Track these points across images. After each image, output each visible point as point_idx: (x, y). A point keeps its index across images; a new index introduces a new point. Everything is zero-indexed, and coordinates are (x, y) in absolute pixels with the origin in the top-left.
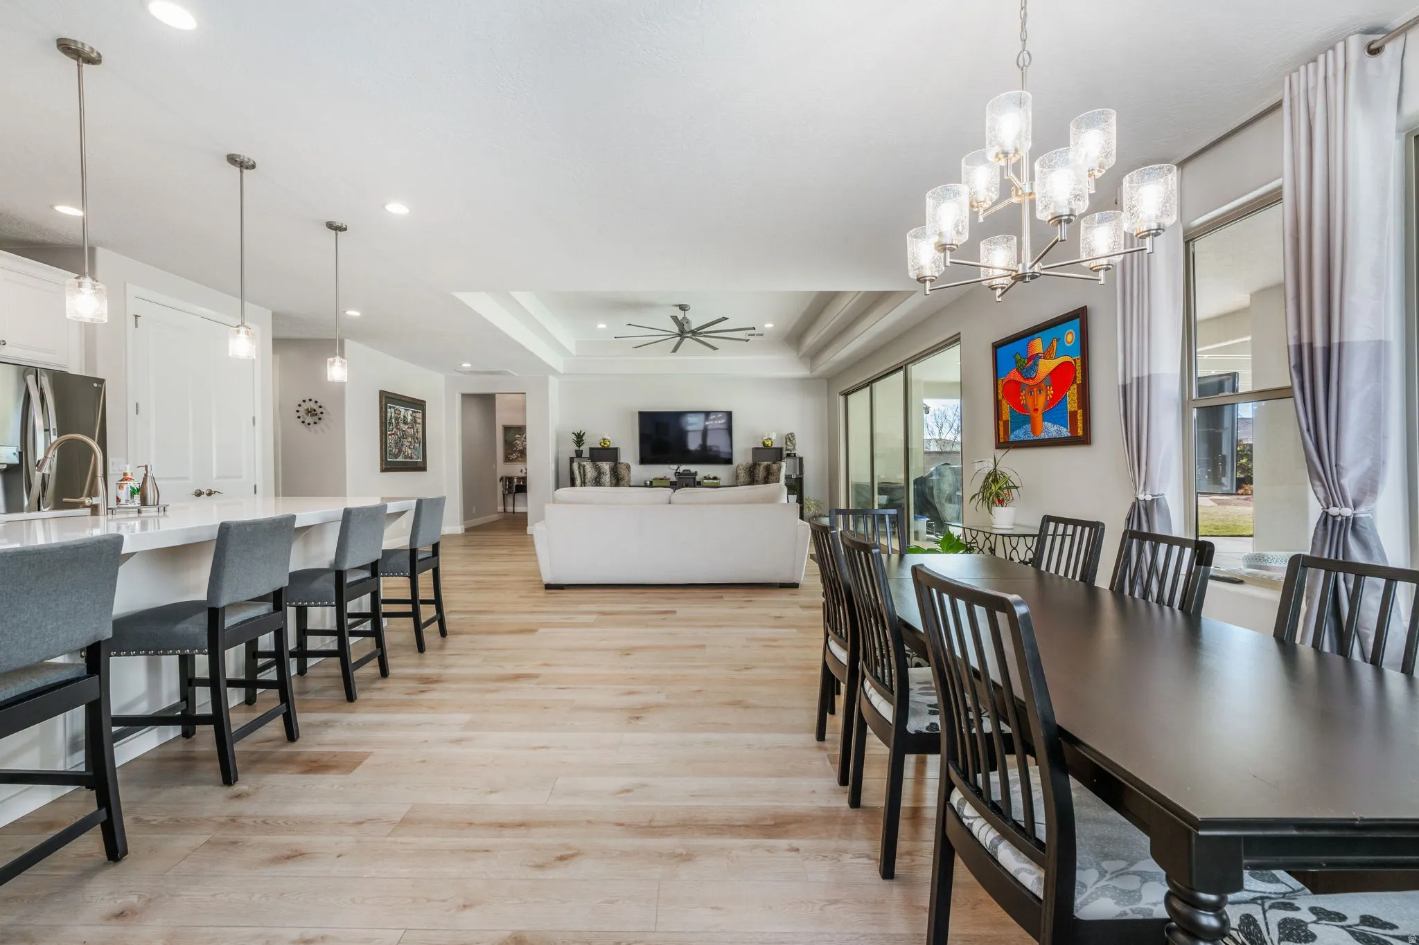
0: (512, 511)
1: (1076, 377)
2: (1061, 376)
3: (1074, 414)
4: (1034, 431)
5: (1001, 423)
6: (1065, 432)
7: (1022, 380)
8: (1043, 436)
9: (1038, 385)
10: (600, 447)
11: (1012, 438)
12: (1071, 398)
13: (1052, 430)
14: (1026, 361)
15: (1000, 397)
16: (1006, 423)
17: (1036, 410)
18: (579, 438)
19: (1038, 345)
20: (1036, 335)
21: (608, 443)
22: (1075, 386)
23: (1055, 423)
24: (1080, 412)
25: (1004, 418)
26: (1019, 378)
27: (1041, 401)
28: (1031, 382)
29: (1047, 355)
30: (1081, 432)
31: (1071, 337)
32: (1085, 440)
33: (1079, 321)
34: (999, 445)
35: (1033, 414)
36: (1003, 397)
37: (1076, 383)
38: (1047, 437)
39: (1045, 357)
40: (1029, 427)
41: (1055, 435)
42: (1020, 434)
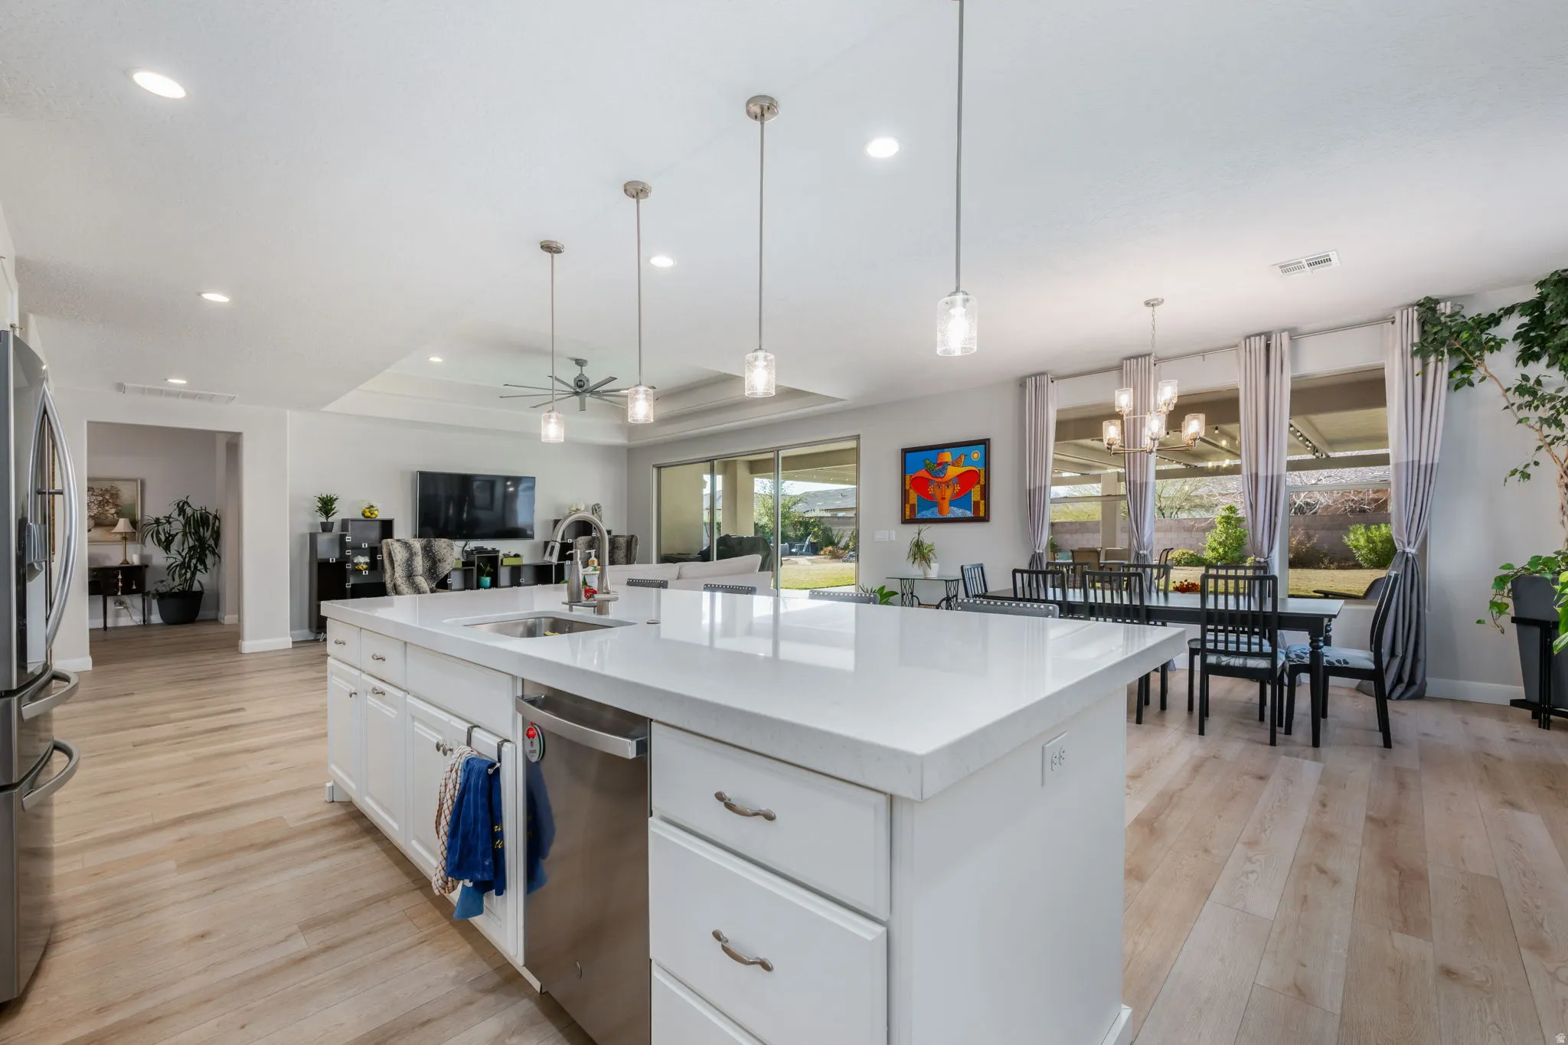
0: (101, 626)
1: (979, 480)
2: (967, 479)
3: (977, 504)
4: (940, 512)
5: (908, 506)
6: (969, 514)
7: (931, 478)
8: (949, 516)
9: (946, 482)
10: (362, 518)
11: (918, 516)
12: (975, 494)
13: (958, 512)
14: (936, 465)
15: (907, 487)
16: (913, 507)
17: (943, 498)
18: (327, 505)
19: (948, 456)
20: (946, 450)
21: (376, 512)
22: (978, 486)
23: (960, 508)
24: (982, 502)
25: (911, 502)
26: (926, 475)
27: (949, 493)
29: (955, 464)
30: (982, 514)
31: (976, 455)
32: (985, 519)
33: (985, 447)
34: (904, 521)
35: (941, 501)
36: (911, 488)
37: (979, 483)
38: (952, 516)
39: (953, 465)
40: (936, 509)
41: (960, 515)
42: (927, 514)
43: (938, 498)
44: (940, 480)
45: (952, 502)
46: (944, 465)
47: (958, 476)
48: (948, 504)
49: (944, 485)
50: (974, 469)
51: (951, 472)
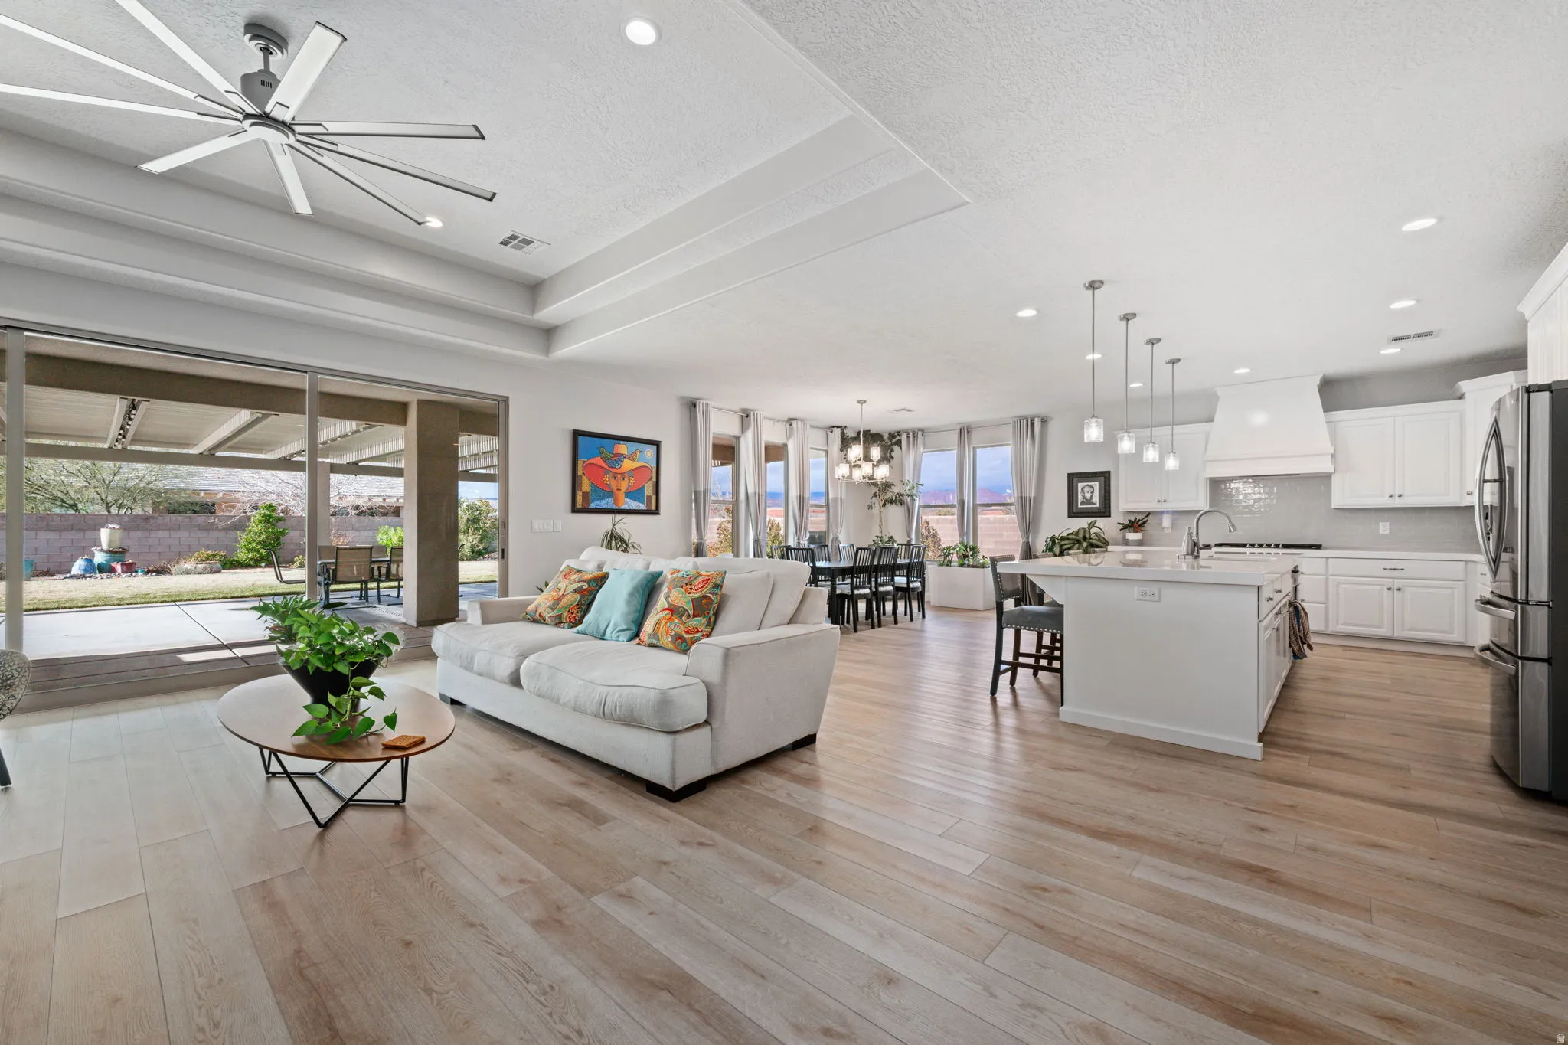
1: (651, 476)
2: (641, 474)
4: (616, 502)
5: (579, 493)
6: (643, 507)
7: (605, 467)
8: (624, 507)
9: (622, 474)
11: (592, 505)
12: (648, 488)
13: (633, 505)
15: (580, 473)
16: (585, 495)
17: (619, 490)
19: (623, 448)
20: (622, 442)
22: (650, 481)
23: (635, 500)
24: (654, 496)
25: (584, 490)
26: (602, 464)
28: (615, 470)
29: (631, 457)
30: (654, 508)
31: (649, 454)
32: (657, 511)
33: (655, 446)
34: (575, 510)
35: (617, 492)
36: (584, 474)
37: (651, 479)
38: (627, 508)
39: (628, 458)
40: (611, 500)
41: (635, 508)
42: (603, 504)
43: (614, 489)
44: (616, 471)
45: (628, 495)
46: (620, 457)
47: (633, 470)
48: (624, 496)
49: (619, 476)
50: (647, 465)
51: (628, 465)
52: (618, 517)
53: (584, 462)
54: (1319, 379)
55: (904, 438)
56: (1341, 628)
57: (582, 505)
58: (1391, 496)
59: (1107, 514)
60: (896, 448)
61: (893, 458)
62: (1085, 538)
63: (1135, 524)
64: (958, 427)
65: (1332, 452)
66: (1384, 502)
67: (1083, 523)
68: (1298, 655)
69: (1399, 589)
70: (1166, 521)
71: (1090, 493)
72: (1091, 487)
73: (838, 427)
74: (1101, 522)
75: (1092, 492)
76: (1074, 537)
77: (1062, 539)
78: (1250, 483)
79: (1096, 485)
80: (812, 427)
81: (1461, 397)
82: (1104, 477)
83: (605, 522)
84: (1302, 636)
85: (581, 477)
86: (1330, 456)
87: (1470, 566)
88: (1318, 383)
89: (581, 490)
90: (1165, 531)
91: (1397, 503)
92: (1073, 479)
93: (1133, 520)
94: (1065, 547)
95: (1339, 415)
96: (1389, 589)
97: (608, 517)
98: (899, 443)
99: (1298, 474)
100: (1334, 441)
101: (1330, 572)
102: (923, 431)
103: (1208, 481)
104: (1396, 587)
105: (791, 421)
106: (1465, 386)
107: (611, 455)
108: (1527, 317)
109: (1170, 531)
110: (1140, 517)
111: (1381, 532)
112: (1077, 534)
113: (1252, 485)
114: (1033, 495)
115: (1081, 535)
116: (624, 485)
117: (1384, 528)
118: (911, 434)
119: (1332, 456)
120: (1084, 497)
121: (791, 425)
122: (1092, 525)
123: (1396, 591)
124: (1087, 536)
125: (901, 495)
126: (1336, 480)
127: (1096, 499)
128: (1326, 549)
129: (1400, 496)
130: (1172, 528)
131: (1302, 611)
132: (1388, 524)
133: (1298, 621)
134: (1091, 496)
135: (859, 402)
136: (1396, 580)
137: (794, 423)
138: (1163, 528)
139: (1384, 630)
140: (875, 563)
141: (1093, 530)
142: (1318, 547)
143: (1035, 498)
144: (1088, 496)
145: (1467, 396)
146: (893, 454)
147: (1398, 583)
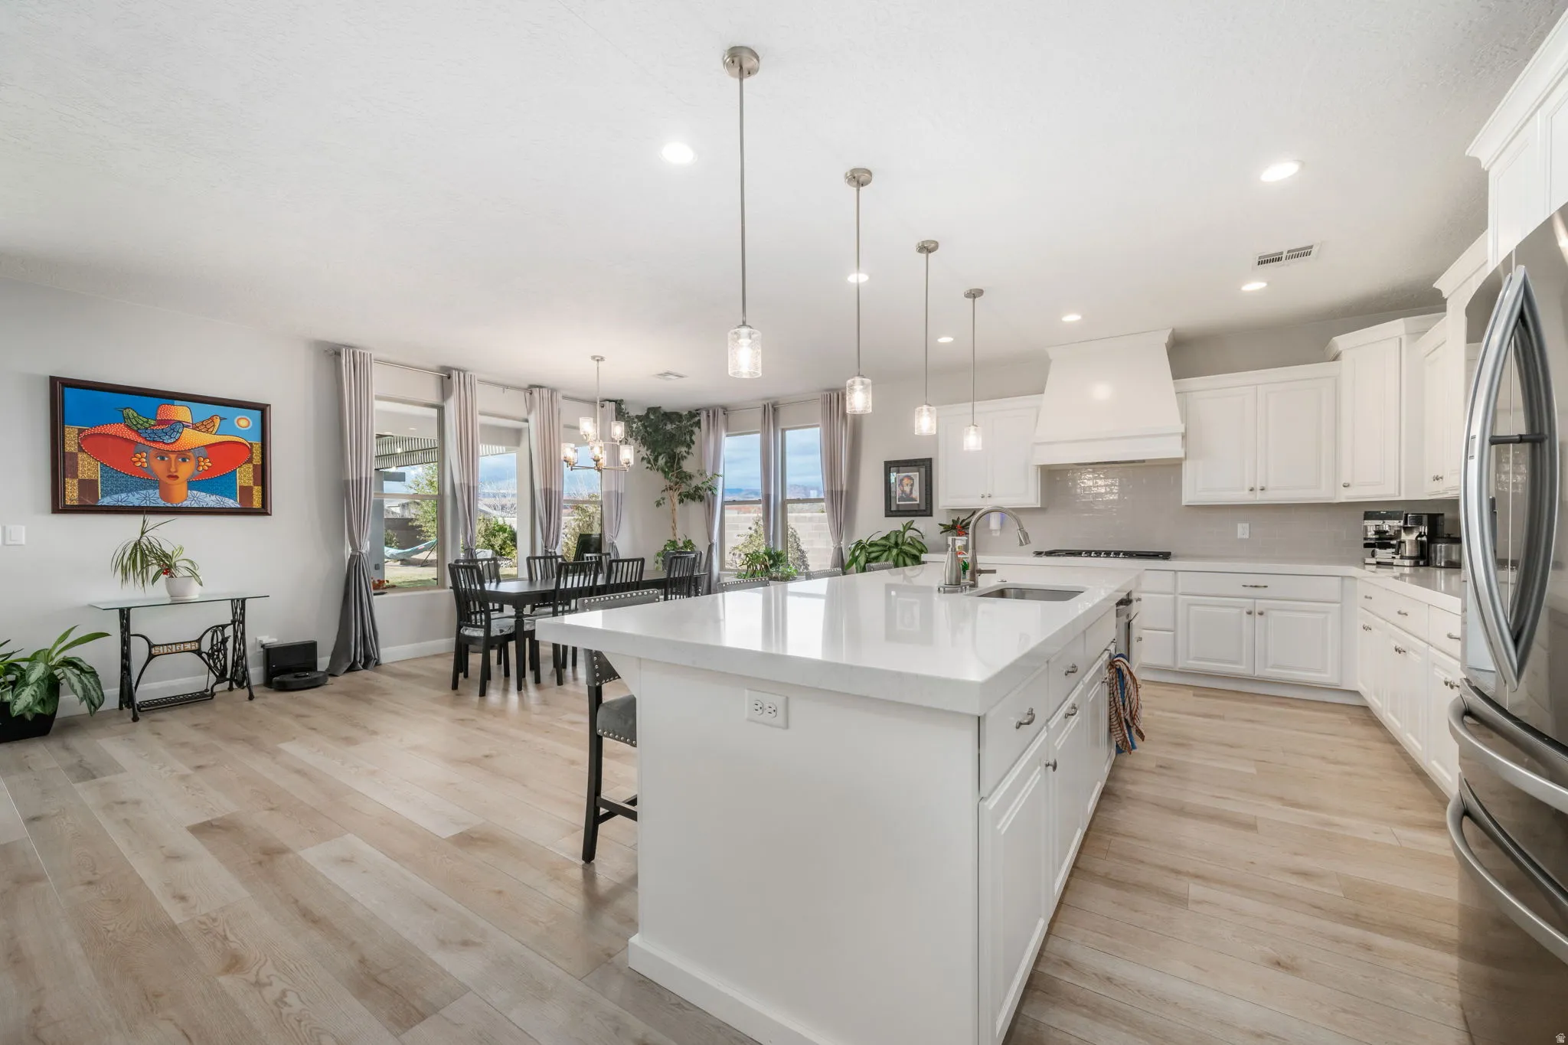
1: (249, 458)
3: (246, 492)
4: (165, 496)
6: (230, 503)
7: (139, 441)
8: (186, 504)
9: (180, 453)
11: (106, 501)
12: (243, 475)
13: (206, 500)
14: (149, 423)
15: (70, 448)
16: (87, 484)
17: (172, 477)
19: (182, 412)
20: (177, 402)
22: (250, 464)
23: (212, 494)
24: (256, 488)
25: (83, 476)
28: (162, 447)
29: (202, 427)
30: (257, 504)
31: (239, 423)
32: (264, 511)
33: (258, 413)
34: (59, 506)
35: (169, 481)
36: (81, 450)
37: (250, 461)
38: (196, 506)
39: (195, 428)
40: (154, 493)
41: (212, 505)
42: (131, 499)
44: (165, 448)
45: (192, 485)
46: (174, 426)
47: (207, 447)
48: (185, 485)
49: (173, 456)
50: (241, 440)
51: (192, 438)
52: (153, 520)
53: (81, 431)
54: (1168, 336)
55: (703, 417)
56: (1193, 664)
57: (80, 499)
58: (1252, 490)
59: (929, 512)
60: (696, 430)
61: (693, 443)
62: (897, 544)
63: (957, 527)
64: (760, 404)
65: (1183, 431)
66: (1243, 497)
67: (897, 523)
68: (1124, 748)
69: (1261, 614)
70: (994, 521)
71: (909, 486)
72: (909, 478)
73: (610, 401)
74: (920, 523)
75: (912, 485)
76: (883, 542)
77: (871, 545)
78: (1089, 473)
79: (915, 475)
80: (564, 397)
81: (1336, 358)
82: (925, 466)
83: (128, 527)
84: (1128, 717)
85: (74, 456)
86: (1180, 438)
87: (1347, 582)
88: (1166, 340)
89: (75, 475)
90: (994, 534)
91: (1259, 498)
92: (890, 466)
93: (956, 519)
94: (873, 555)
95: (1194, 383)
96: (1249, 613)
97: (137, 520)
98: (698, 424)
99: (1144, 461)
100: (1185, 415)
101: (1180, 590)
102: (725, 410)
103: (1039, 469)
104: (1258, 610)
105: (531, 388)
106: (1342, 342)
107: (153, 422)
108: (1484, 165)
109: (998, 534)
110: (963, 517)
111: (1239, 536)
112: (887, 538)
113: (1091, 476)
114: (844, 489)
115: (893, 540)
116: (186, 470)
117: (1243, 530)
118: (711, 412)
119: (1183, 437)
120: (903, 492)
121: (531, 394)
122: (908, 527)
123: (1257, 616)
124: (900, 541)
125: (697, 488)
126: (1187, 469)
127: (916, 494)
128: (1176, 557)
129: (1262, 490)
130: (1001, 530)
131: (1128, 677)
132: (1248, 525)
133: (1123, 693)
134: (911, 490)
135: (593, 358)
136: (1257, 601)
137: (536, 392)
138: (991, 531)
139: (1243, 667)
140: (672, 576)
141: (909, 533)
142: (1166, 556)
143: (847, 492)
144: (907, 489)
145: (1343, 356)
146: (694, 438)
147: (1261, 605)
